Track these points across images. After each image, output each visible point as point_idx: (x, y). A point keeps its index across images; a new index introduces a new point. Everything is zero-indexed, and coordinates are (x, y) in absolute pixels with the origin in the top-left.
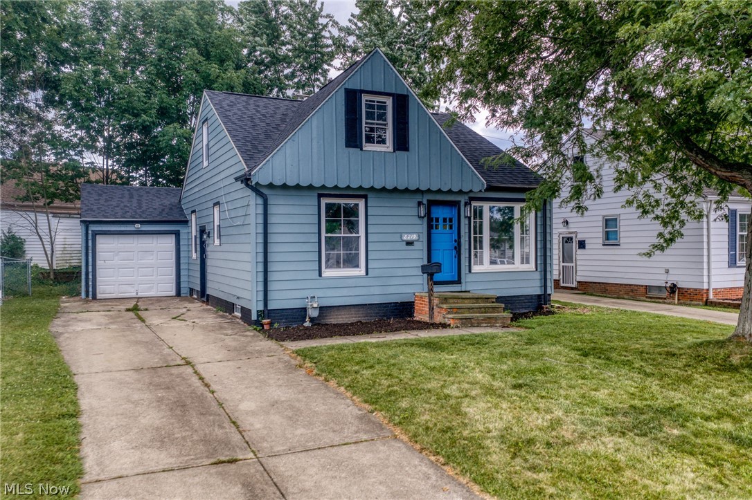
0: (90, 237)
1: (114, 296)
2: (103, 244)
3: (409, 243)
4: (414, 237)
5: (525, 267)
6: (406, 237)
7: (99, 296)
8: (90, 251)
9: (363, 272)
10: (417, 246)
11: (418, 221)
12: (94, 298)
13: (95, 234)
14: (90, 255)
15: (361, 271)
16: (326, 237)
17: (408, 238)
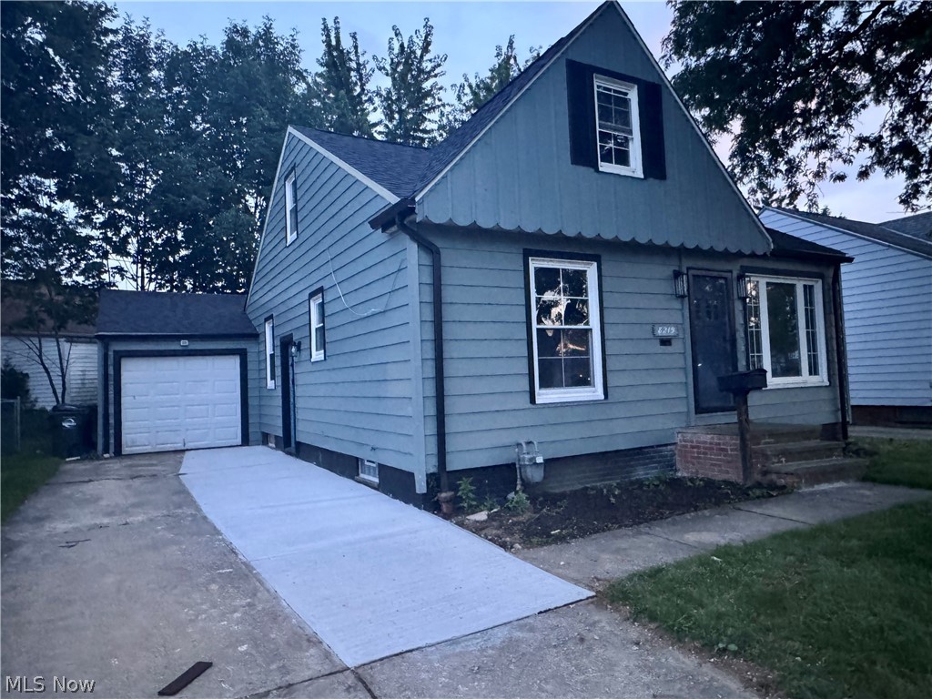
0: (111, 361)
1: (149, 449)
2: (133, 373)
3: (666, 342)
4: (672, 331)
5: (814, 381)
6: (660, 332)
7: (126, 450)
8: (111, 383)
9: (600, 394)
10: (677, 346)
11: (677, 305)
12: (118, 453)
13: (120, 356)
14: (111, 388)
15: (595, 392)
16: (538, 329)
17: (664, 333)
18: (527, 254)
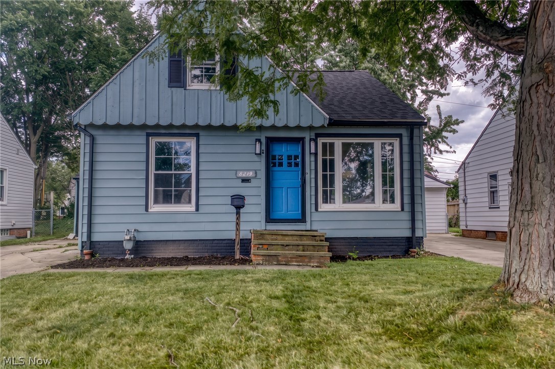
3: (245, 180)
4: (251, 174)
5: (389, 207)
6: (241, 174)
9: (193, 209)
10: (254, 183)
15: (191, 207)
16: (155, 174)
17: (244, 175)
18: (148, 135)
